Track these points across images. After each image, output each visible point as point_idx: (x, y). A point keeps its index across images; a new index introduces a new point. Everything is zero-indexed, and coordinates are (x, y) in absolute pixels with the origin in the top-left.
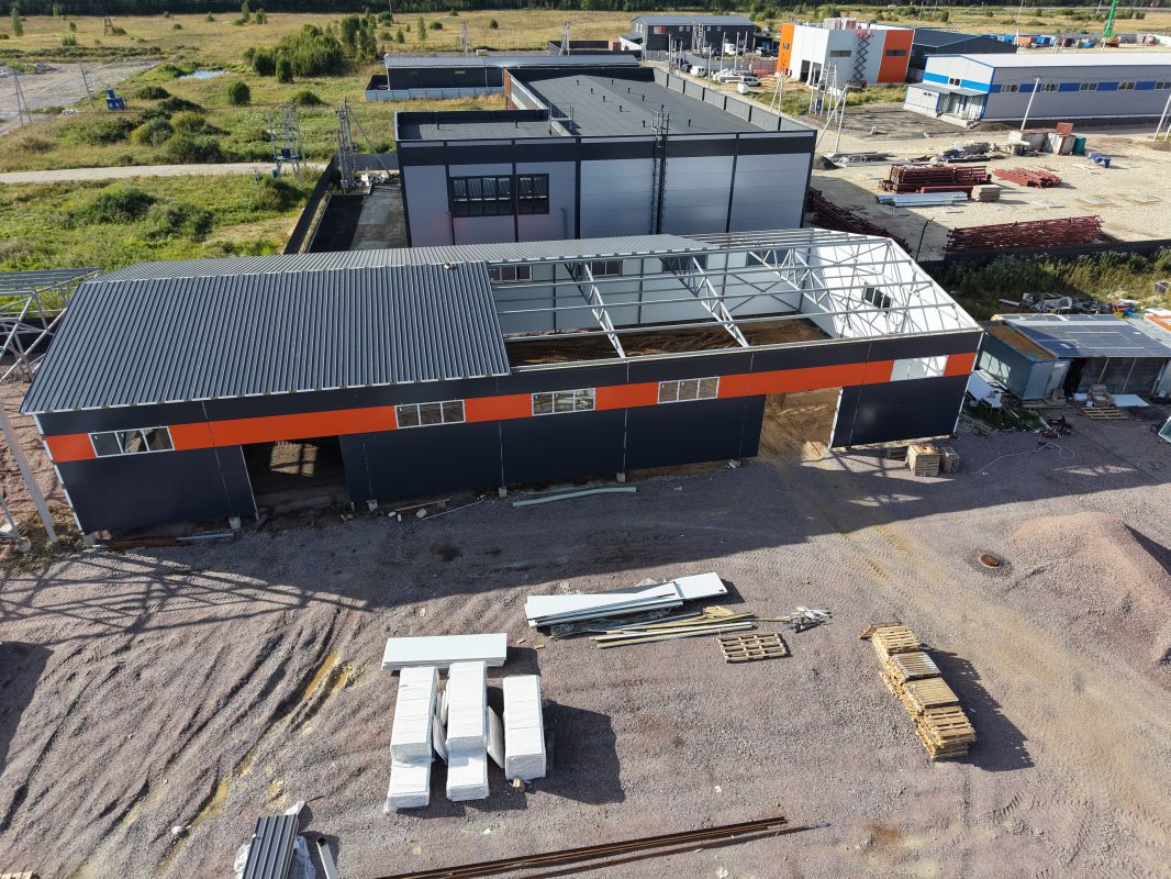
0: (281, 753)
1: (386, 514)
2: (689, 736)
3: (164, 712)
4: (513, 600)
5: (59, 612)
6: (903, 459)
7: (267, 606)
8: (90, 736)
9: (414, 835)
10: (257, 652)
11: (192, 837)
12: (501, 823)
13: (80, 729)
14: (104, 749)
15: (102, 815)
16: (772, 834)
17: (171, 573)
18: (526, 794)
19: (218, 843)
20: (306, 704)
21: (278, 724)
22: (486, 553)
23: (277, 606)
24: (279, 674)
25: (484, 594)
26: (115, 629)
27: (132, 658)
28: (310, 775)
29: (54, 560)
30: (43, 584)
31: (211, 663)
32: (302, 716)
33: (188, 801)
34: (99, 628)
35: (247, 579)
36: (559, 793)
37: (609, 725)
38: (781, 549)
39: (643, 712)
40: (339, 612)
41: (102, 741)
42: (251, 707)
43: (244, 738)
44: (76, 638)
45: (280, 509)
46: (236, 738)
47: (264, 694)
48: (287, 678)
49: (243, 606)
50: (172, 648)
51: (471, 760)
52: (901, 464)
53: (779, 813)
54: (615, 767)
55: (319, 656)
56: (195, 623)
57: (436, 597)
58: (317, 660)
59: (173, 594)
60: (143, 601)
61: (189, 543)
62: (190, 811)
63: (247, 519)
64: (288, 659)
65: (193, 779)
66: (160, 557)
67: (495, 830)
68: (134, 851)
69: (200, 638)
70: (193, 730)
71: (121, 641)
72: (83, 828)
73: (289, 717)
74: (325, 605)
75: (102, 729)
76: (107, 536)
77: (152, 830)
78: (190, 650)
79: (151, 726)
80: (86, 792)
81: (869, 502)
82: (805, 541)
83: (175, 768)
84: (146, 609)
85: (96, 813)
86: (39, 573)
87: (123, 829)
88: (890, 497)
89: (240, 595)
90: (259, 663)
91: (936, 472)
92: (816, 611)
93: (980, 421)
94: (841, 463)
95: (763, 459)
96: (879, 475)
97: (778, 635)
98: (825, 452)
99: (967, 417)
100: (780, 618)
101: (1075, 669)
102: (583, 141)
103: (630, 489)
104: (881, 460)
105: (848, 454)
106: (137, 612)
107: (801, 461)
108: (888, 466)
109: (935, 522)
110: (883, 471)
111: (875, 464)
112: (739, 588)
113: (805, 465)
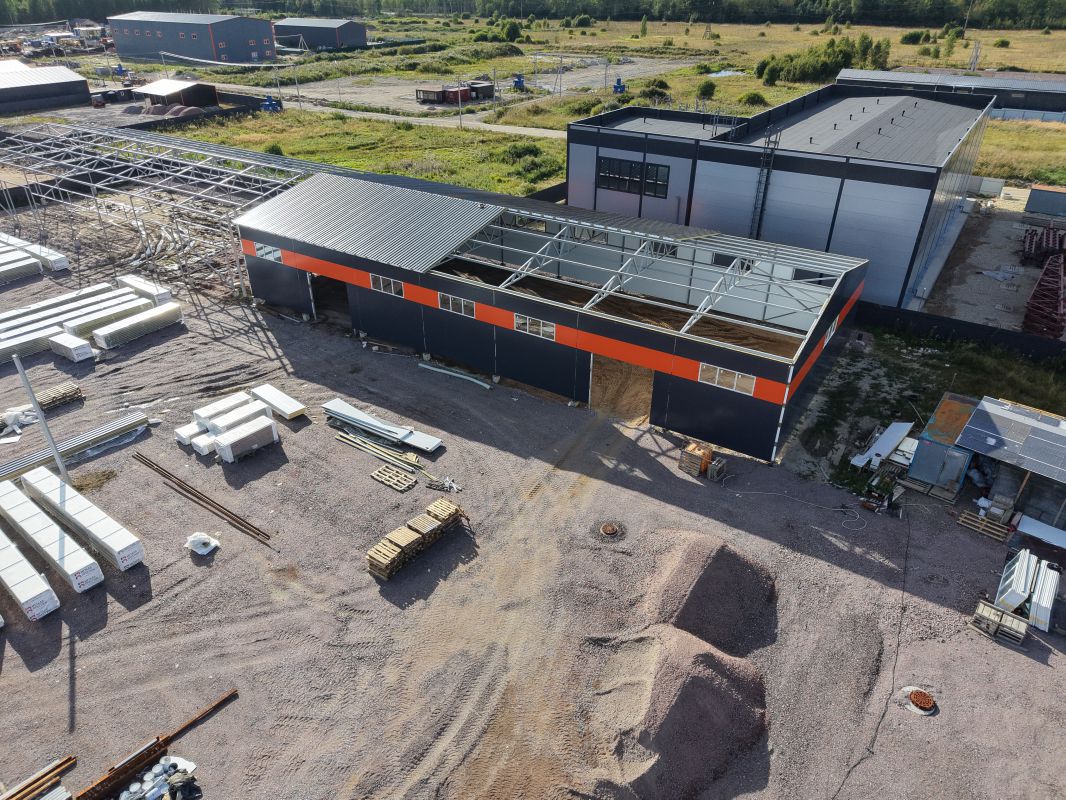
0: (184, 402)
1: (362, 342)
3: (181, 369)
5: (210, 322)
7: (263, 353)
8: (154, 365)
10: (232, 367)
12: (195, 467)
13: (156, 361)
15: (121, 389)
16: (256, 538)
17: (258, 326)
18: (215, 463)
20: (216, 392)
21: (199, 393)
22: (369, 378)
23: (265, 355)
24: (227, 378)
26: (213, 336)
27: (201, 348)
29: (236, 304)
30: (221, 311)
31: (216, 363)
32: (207, 395)
33: (141, 399)
34: (209, 333)
35: (274, 341)
36: (225, 472)
37: (282, 465)
40: (279, 369)
41: (155, 368)
42: (201, 383)
43: (184, 391)
44: (199, 332)
45: (331, 320)
46: (182, 389)
47: (211, 382)
48: (226, 381)
49: (257, 349)
50: (215, 351)
54: (257, 478)
55: (246, 380)
56: (234, 347)
57: (318, 383)
58: (244, 380)
59: (246, 333)
60: (234, 331)
61: (283, 319)
62: (139, 401)
63: (311, 316)
64: (237, 375)
65: (155, 393)
66: (265, 319)
67: (190, 468)
68: (111, 402)
69: (227, 353)
70: (176, 380)
71: (208, 340)
74: (279, 364)
75: (158, 365)
76: (264, 303)
77: (122, 400)
78: (219, 354)
79: (171, 371)
80: (128, 380)
83: (156, 388)
84: (231, 334)
86: (226, 306)
88: (629, 468)
89: (263, 345)
90: (228, 371)
91: (696, 473)
92: (454, 485)
93: (831, 471)
94: (641, 436)
95: (598, 410)
96: (652, 455)
97: (416, 482)
98: (647, 425)
99: (824, 463)
100: (431, 477)
101: (527, 601)
102: (701, 143)
103: (488, 387)
104: (674, 448)
105: (660, 434)
106: (227, 334)
107: (618, 423)
108: (669, 454)
109: (627, 495)
110: (659, 454)
111: (664, 448)
112: (445, 455)
113: (615, 425)
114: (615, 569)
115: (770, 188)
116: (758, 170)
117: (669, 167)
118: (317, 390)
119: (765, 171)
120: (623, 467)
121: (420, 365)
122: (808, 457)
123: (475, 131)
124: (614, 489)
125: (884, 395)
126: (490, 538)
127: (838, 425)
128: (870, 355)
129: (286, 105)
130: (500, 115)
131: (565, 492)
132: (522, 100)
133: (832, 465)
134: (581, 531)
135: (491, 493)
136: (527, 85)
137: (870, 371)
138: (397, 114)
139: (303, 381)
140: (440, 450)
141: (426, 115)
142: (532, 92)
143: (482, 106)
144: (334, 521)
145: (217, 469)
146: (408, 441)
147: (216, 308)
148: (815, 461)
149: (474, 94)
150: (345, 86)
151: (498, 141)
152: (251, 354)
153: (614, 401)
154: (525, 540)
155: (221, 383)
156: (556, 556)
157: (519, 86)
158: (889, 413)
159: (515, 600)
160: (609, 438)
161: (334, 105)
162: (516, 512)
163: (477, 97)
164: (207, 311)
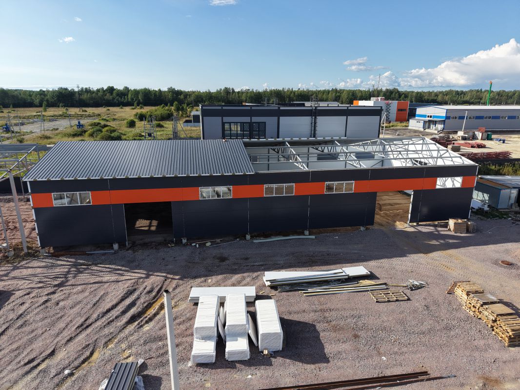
0: (131, 338)
1: (191, 245)
2: (362, 334)
3: (69, 319)
4: (257, 277)
5: (22, 278)
6: (447, 227)
7: (129, 278)
8: (27, 329)
9: (206, 378)
10: (122, 295)
11: (76, 376)
12: (258, 373)
13: (22, 325)
14: (33, 334)
15: (26, 364)
16: (422, 380)
17: (81, 265)
18: (271, 358)
19: (90, 379)
20: (147, 317)
21: (130, 325)
22: (241, 259)
23: (134, 278)
24: (133, 304)
25: (242, 275)
26: (49, 285)
27: (55, 297)
28: (147, 347)
29: (23, 259)
30: (15, 268)
31: (97, 299)
32: (144, 322)
33: (76, 359)
34: (41, 285)
35: (120, 267)
36: (290, 358)
37: (315, 328)
38: (394, 259)
39: (333, 323)
40: (166, 280)
41: (33, 331)
42: (116, 317)
43: (111, 331)
44: (28, 288)
45: (139, 242)
46: (106, 331)
47: (124, 312)
48: (137, 306)
49: (117, 277)
50: (77, 293)
51: (239, 339)
52: (445, 229)
53: (424, 370)
54: (322, 347)
55: (154, 297)
56: (90, 284)
57: (216, 275)
58: (153, 299)
62: (76, 363)
63: (122, 246)
64: (138, 298)
65: (80, 348)
66: (76, 259)
67: (254, 377)
68: (41, 382)
69: (92, 290)
70: (83, 327)
72: (13, 371)
73: (137, 322)
74: (159, 277)
75: (33, 327)
76: (52, 250)
77: (53, 372)
79: (61, 325)
80: (19, 354)
81: (434, 242)
82: (406, 256)
83: (71, 344)
84: (66, 278)
85: (22, 363)
86: (15, 264)
87: (36, 371)
88: (444, 241)
89: (115, 273)
90: (123, 300)
91: (465, 231)
92: (420, 282)
98: (407, 225)
100: (400, 285)
105: (418, 226)
107: (395, 228)
110: (437, 232)
112: (375, 274)
113: (398, 229)
116: (310, 118)
117: (265, 123)
119: (314, 117)
120: (442, 242)
121: (255, 242)
139: (202, 279)
147: (6, 268)
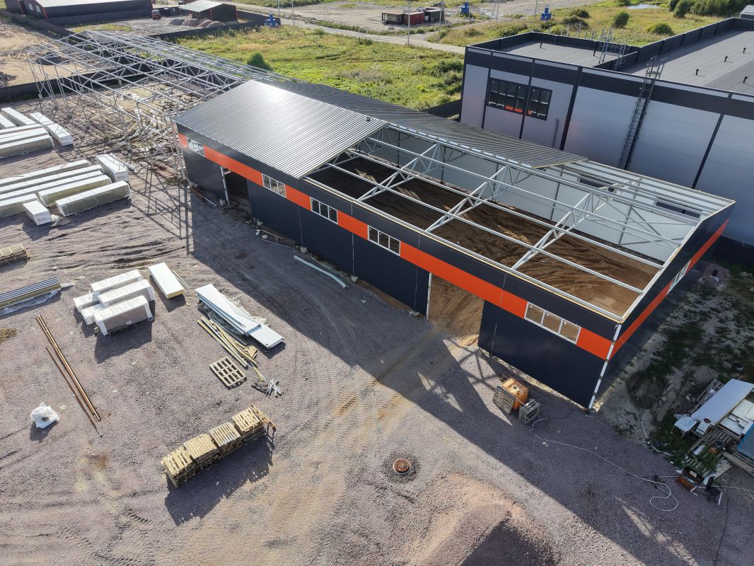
0: (98, 271)
1: (257, 229)
3: (109, 240)
5: (150, 199)
8: (92, 234)
10: (149, 242)
11: (53, 272)
12: (77, 335)
13: (95, 231)
14: (88, 239)
15: (59, 252)
16: (89, 417)
17: (184, 206)
18: (94, 335)
20: (125, 265)
21: (112, 264)
22: (249, 265)
24: (140, 252)
26: (146, 212)
27: (134, 222)
29: (177, 185)
31: (138, 236)
33: (69, 264)
34: (145, 209)
35: (190, 221)
40: (183, 248)
41: (91, 237)
42: (119, 254)
43: (103, 260)
44: (138, 208)
45: (240, 207)
47: (127, 254)
48: (138, 254)
49: (174, 228)
50: (142, 226)
56: (158, 224)
58: (151, 256)
59: (173, 212)
60: (164, 209)
61: (205, 201)
62: (63, 266)
63: (226, 202)
64: (146, 250)
65: (80, 260)
66: (192, 200)
67: (73, 334)
68: (45, 265)
69: (150, 228)
70: (103, 249)
71: (141, 216)
72: (53, 252)
73: (116, 264)
74: (185, 243)
75: (96, 234)
78: (143, 229)
79: (101, 241)
80: (67, 245)
81: (428, 384)
84: (161, 212)
86: (168, 186)
88: (445, 393)
89: (180, 224)
90: (143, 246)
91: (508, 411)
92: (276, 388)
93: (652, 428)
94: (466, 358)
95: (434, 323)
96: (471, 380)
97: (245, 379)
98: (475, 347)
99: (646, 416)
100: (261, 375)
101: (294, 540)
102: (584, 70)
103: (344, 285)
104: (494, 376)
105: (486, 359)
106: (158, 211)
107: (449, 339)
108: (489, 382)
109: (433, 425)
110: (478, 381)
111: (485, 375)
112: (281, 353)
113: (446, 342)
114: (393, 517)
115: (646, 117)
116: (635, 99)
117: (551, 91)
118: (203, 272)
119: (643, 101)
120: (438, 391)
121: (295, 257)
122: (630, 407)
123: (418, 48)
124: (423, 415)
125: (728, 342)
126: (286, 456)
127: (671, 372)
128: (722, 293)
129: (283, 21)
130: (444, 35)
131: (375, 412)
132: (464, 24)
133: (654, 422)
134: (374, 462)
135: (306, 402)
136: (472, 11)
137: (719, 312)
138: (364, 32)
139: (196, 261)
140: (280, 346)
141: (385, 34)
142: (475, 18)
143: (431, 28)
144: (159, 410)
145: (93, 339)
146: (254, 335)
147: (160, 187)
148: (637, 413)
149: (427, 18)
150: (333, 9)
151: (434, 57)
152: (168, 231)
153: (453, 315)
154: (318, 463)
155: (132, 257)
156: (341, 487)
157: (465, 12)
158: (730, 365)
159: (282, 537)
160: (435, 356)
161: (319, 23)
162: (322, 426)
163: (429, 20)
164: (153, 189)
